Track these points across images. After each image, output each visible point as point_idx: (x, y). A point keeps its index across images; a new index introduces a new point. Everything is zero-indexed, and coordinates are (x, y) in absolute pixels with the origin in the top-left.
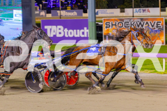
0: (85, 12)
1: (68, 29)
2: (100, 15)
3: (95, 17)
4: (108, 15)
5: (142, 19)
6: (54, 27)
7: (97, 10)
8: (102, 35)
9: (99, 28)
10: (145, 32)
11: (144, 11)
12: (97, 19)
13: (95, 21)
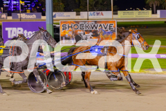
0: (44, 15)
1: (28, 31)
2: (57, 18)
3: (53, 20)
4: (65, 18)
5: (96, 22)
6: (14, 29)
7: (54, 13)
8: (59, 36)
9: (56, 30)
10: (99, 33)
11: (98, 14)
12: (54, 22)
13: (53, 23)
